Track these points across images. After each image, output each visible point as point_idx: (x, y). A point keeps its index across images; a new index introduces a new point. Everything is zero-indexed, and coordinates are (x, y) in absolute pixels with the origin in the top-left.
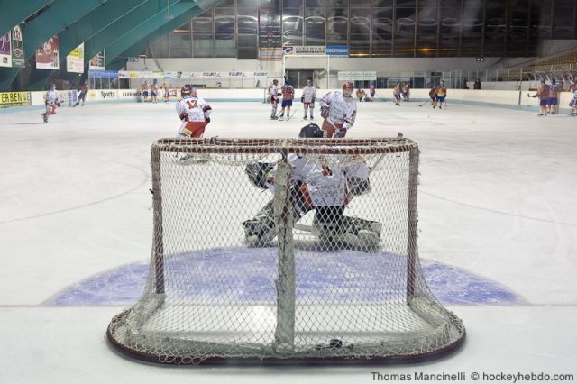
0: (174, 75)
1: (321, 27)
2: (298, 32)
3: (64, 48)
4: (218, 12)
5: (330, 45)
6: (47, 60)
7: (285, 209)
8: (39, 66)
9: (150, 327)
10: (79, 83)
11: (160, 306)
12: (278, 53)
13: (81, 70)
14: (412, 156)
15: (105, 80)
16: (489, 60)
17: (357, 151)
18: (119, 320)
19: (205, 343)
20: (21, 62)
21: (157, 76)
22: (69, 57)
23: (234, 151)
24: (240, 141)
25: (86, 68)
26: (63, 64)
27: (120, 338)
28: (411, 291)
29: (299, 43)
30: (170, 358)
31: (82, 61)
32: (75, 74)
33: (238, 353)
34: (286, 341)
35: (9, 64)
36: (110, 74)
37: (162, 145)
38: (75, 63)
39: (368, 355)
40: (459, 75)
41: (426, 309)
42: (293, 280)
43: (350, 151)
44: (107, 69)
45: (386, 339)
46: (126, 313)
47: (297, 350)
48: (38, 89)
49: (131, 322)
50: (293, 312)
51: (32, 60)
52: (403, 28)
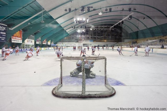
0: (65, 45)
1: (89, 37)
2: (85, 38)
3: (47, 41)
4: (72, 35)
5: (90, 40)
6: (45, 43)
7: (84, 69)
8: (43, 44)
9: (60, 90)
10: (50, 46)
11: (62, 86)
12: (82, 41)
13: (50, 44)
14: (105, 60)
15: (54, 46)
16: (116, 43)
17: (96, 59)
18: (54, 89)
19: (69, 94)
20: (40, 43)
21: (62, 45)
22: (48, 42)
23: (75, 59)
24: (76, 57)
25: (51, 44)
26: (47, 43)
27: (54, 93)
28: (105, 83)
29: (85, 40)
30: (63, 97)
31: (50, 43)
32: (49, 45)
33: (75, 96)
34: (84, 93)
35: (38, 43)
36: (54, 45)
37: (62, 58)
38: (49, 43)
39: (99, 96)
40: (111, 45)
41: (108, 87)
42: (85, 82)
43: (95, 59)
44: (54, 44)
45: (102, 93)
46: (55, 88)
47: (86, 95)
48: (43, 47)
49: (56, 90)
50: (85, 88)
51: (42, 43)
52: (102, 37)
